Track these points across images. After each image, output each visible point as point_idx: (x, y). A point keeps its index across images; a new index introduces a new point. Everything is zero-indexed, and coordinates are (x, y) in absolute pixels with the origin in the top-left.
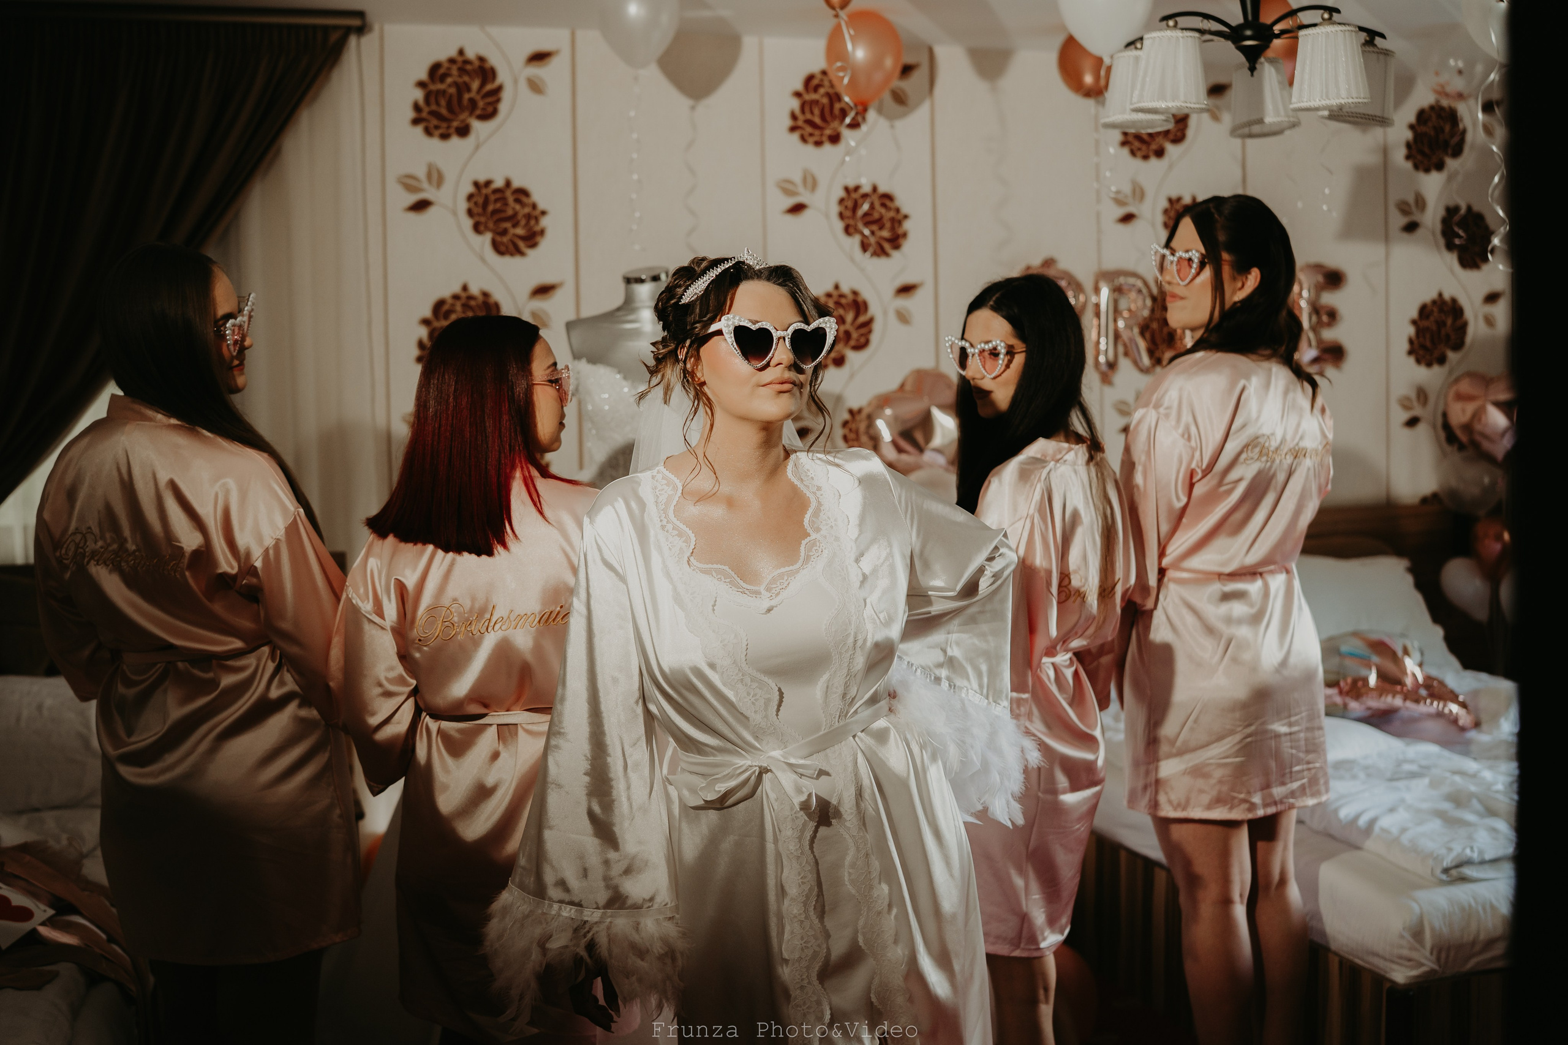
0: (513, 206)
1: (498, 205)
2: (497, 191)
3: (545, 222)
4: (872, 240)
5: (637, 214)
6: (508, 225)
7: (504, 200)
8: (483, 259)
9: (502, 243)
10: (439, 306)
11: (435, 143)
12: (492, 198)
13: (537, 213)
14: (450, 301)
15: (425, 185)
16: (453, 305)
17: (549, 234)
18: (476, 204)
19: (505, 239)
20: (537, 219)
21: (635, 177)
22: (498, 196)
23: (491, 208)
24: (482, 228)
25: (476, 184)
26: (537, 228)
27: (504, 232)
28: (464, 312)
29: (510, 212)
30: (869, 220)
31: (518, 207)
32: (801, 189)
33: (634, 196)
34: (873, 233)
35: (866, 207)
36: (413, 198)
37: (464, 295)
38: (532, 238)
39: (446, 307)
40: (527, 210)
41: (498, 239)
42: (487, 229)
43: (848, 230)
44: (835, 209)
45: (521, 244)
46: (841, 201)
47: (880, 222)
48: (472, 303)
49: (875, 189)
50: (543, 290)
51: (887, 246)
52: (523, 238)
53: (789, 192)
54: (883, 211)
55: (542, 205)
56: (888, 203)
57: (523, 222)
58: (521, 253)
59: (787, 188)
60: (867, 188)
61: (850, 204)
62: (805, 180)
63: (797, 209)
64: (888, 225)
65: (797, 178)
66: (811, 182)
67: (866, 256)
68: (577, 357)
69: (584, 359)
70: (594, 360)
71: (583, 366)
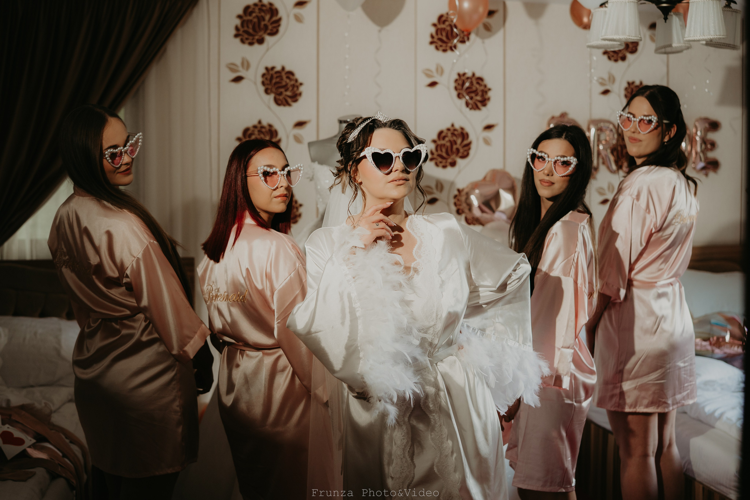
0: (285, 80)
1: (278, 80)
2: (277, 72)
3: (302, 89)
4: (470, 101)
5: (348, 87)
6: (282, 90)
7: (281, 77)
8: (269, 108)
9: (280, 100)
10: (246, 131)
11: (246, 47)
12: (275, 76)
13: (298, 84)
14: (252, 129)
15: (240, 68)
16: (253, 131)
17: (304, 95)
18: (266, 79)
19: (281, 97)
20: (298, 87)
21: (347, 67)
22: (278, 75)
23: (274, 81)
24: (269, 91)
25: (267, 69)
26: (298, 92)
27: (281, 94)
28: (259, 135)
29: (284, 83)
30: (469, 91)
31: (288, 81)
32: (435, 74)
33: (346, 77)
34: (471, 98)
35: (467, 84)
36: (234, 75)
37: (259, 126)
38: (295, 97)
39: (250, 132)
40: (293, 83)
41: (278, 97)
42: (272, 92)
43: (459, 96)
44: (453, 85)
45: (289, 100)
46: (456, 81)
47: (476, 92)
48: (263, 130)
49: (474, 75)
50: (300, 124)
51: (479, 105)
52: (290, 97)
53: (428, 76)
54: (478, 86)
55: (300, 80)
56: (480, 82)
57: (291, 89)
58: (289, 105)
59: (427, 73)
60: (469, 74)
61: (460, 82)
62: (437, 70)
63: (433, 84)
64: (480, 93)
65: (433, 69)
66: (440, 70)
67: (468, 110)
68: (313, 161)
69: (316, 163)
70: (321, 163)
71: (316, 165)
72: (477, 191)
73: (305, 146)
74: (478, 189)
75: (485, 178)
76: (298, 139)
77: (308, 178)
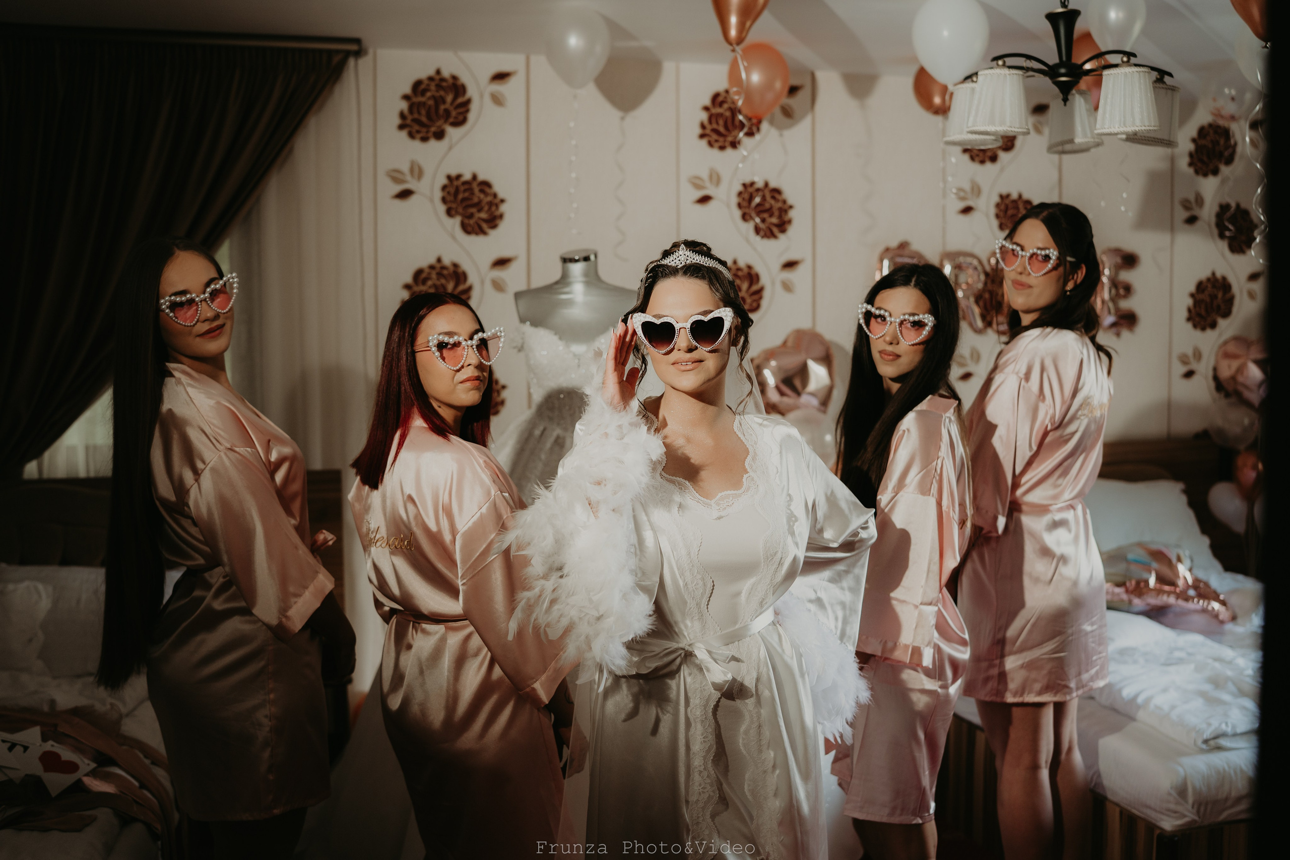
0: (478, 195)
1: (466, 194)
2: (466, 183)
3: (503, 208)
4: (762, 226)
5: (575, 205)
6: (473, 210)
7: (471, 190)
8: (453, 237)
9: (470, 225)
10: (418, 274)
11: (417, 144)
12: (462, 188)
13: (497, 201)
14: (427, 270)
15: (408, 177)
16: (429, 274)
17: (507, 218)
18: (449, 193)
19: (472, 222)
20: (497, 206)
21: (574, 175)
22: (466, 187)
23: (460, 196)
24: (453, 212)
25: (449, 177)
26: (497, 213)
27: (471, 216)
28: (438, 279)
29: (476, 200)
30: (761, 210)
31: (482, 196)
32: (708, 184)
33: (572, 191)
34: (763, 221)
35: (757, 200)
36: (398, 188)
37: (438, 266)
38: (494, 221)
39: (424, 275)
40: (489, 199)
41: (466, 221)
42: (457, 213)
43: (745, 217)
44: (734, 200)
45: (484, 226)
46: (740, 194)
47: (770, 211)
48: (445, 272)
49: (766, 185)
50: (501, 263)
51: (775, 230)
52: (485, 221)
53: (698, 187)
54: (773, 202)
55: (501, 195)
56: (777, 196)
57: (486, 208)
58: (484, 233)
59: (696, 183)
60: (760, 184)
61: (746, 196)
62: (711, 177)
63: (705, 200)
64: (776, 213)
65: (705, 175)
66: (716, 178)
67: (758, 238)
68: (523, 320)
69: (528, 323)
70: (535, 324)
71: (527, 328)
72: (773, 363)
73: (509, 298)
74: (774, 359)
75: (785, 343)
76: (498, 286)
77: (515, 348)
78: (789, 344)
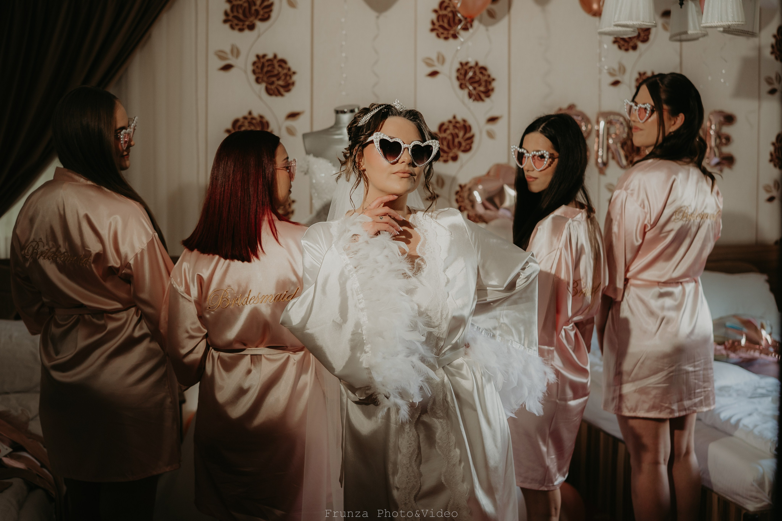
0: (277, 69)
1: (270, 68)
2: (269, 60)
3: (295, 78)
4: (474, 92)
5: (344, 75)
6: (274, 79)
7: (273, 65)
8: (260, 98)
9: (272, 89)
10: (236, 122)
11: (236, 33)
12: (267, 64)
13: (290, 73)
14: (242, 120)
15: (230, 56)
16: (243, 122)
17: (297, 85)
18: (257, 67)
19: (273, 87)
20: (290, 76)
21: (344, 55)
22: (270, 63)
23: (265, 69)
24: (260, 80)
25: (258, 56)
26: (291, 81)
27: (272, 83)
29: (276, 72)
30: (472, 81)
31: (280, 69)
32: (436, 63)
33: (343, 65)
34: (475, 88)
35: (471, 74)
36: (223, 63)
37: (249, 117)
38: (288, 86)
39: (239, 124)
40: (285, 71)
41: (269, 87)
42: (263, 81)
43: (462, 86)
44: (454, 74)
45: (282, 90)
46: (458, 70)
47: (479, 82)
48: (254, 121)
49: (477, 64)
50: (293, 115)
51: (483, 95)
52: (282, 87)
53: (429, 65)
54: (481, 76)
55: (293, 69)
56: (484, 72)
57: (283, 78)
58: (281, 95)
59: (428, 62)
60: (472, 64)
61: (463, 72)
62: (438, 58)
63: (434, 74)
64: (483, 84)
65: (434, 57)
66: (442, 59)
67: (471, 100)
68: (308, 153)
69: (312, 155)
70: (317, 155)
71: (311, 158)
72: (480, 187)
74: (481, 184)
75: (488, 173)
76: (291, 132)
77: (302, 172)
78: (492, 173)
